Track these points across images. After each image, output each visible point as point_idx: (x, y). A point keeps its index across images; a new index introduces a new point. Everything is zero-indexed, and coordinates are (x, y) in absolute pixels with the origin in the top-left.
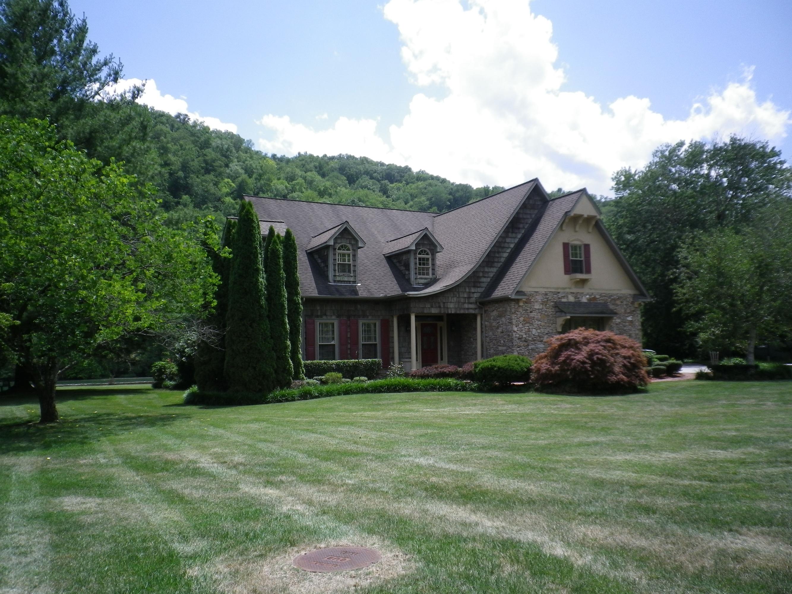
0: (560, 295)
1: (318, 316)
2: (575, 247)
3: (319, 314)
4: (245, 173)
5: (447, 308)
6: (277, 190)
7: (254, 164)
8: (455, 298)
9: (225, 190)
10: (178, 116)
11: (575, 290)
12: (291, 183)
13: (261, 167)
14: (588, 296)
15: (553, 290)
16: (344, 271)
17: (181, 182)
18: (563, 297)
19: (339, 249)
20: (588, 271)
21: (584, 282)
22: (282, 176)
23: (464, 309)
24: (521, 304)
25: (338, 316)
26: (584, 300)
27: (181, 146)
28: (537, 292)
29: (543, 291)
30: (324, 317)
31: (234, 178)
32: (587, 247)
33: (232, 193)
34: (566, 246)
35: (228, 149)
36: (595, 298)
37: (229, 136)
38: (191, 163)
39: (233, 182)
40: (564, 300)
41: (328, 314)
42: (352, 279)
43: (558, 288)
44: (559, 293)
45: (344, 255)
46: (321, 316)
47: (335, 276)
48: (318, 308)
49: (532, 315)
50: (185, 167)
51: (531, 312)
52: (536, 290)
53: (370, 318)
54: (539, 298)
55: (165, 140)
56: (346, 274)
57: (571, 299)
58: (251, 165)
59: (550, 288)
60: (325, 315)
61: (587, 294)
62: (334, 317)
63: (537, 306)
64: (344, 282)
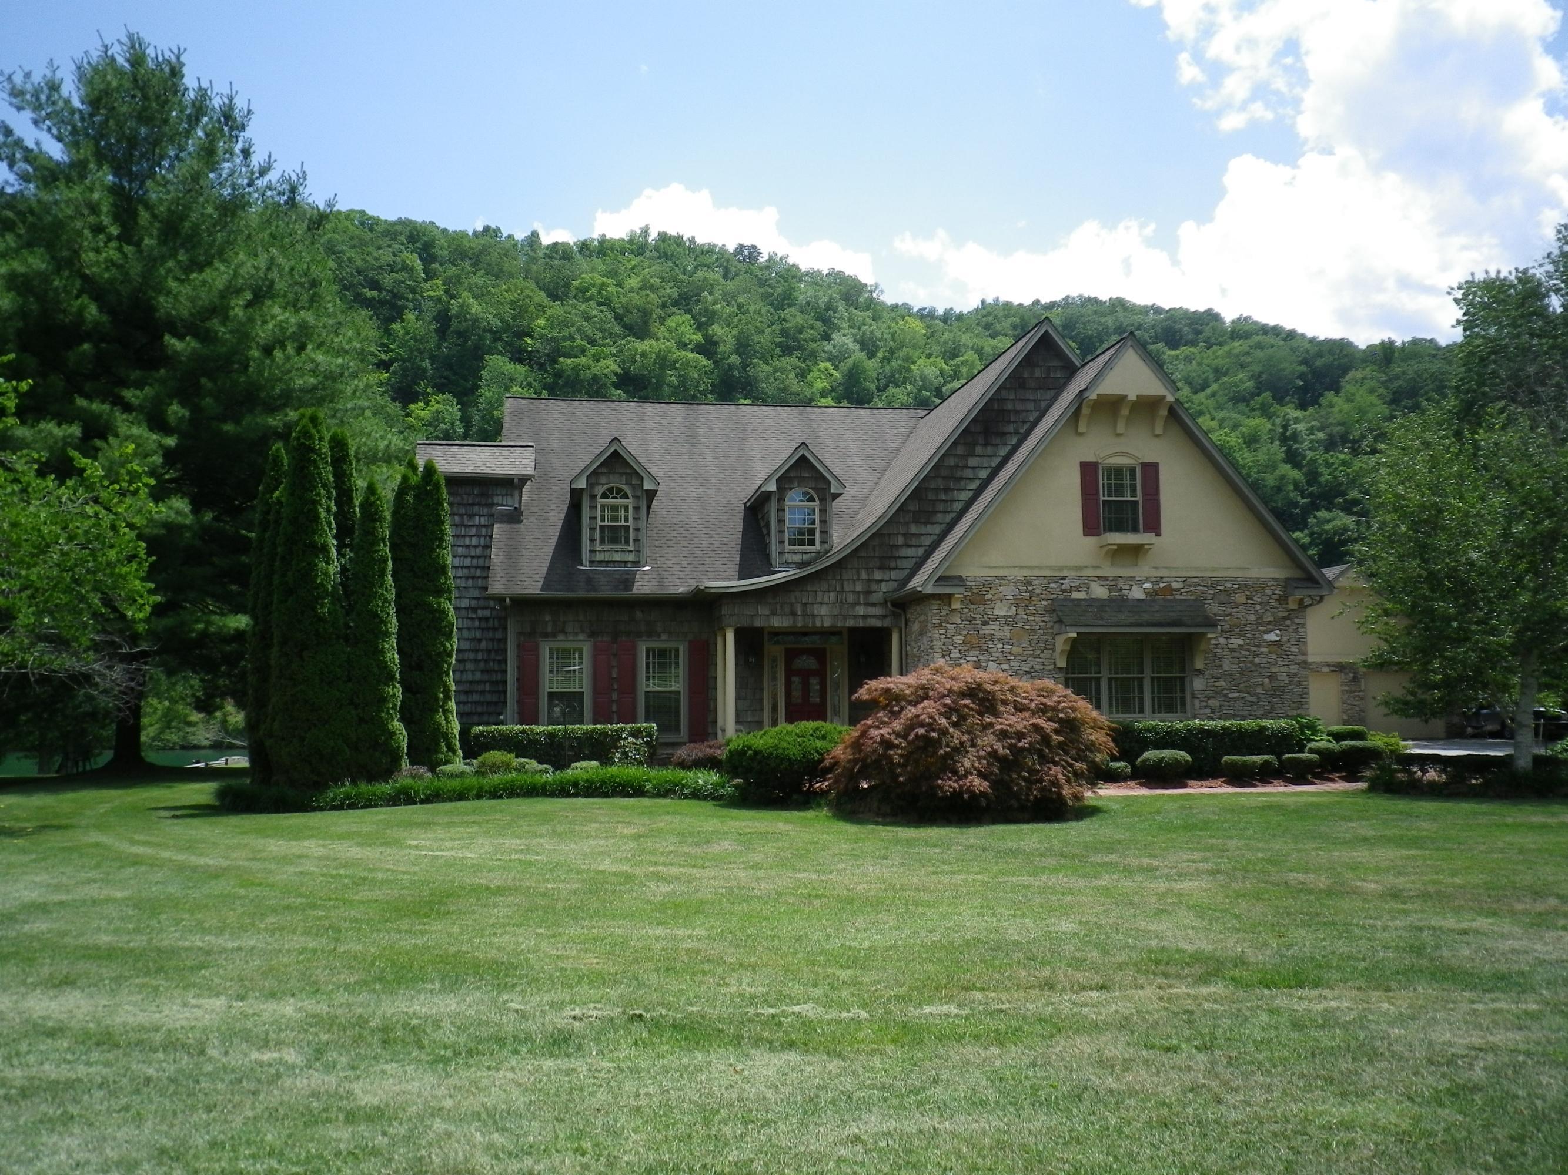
0: (1066, 585)
1: (546, 635)
2: (1117, 472)
3: (549, 629)
4: (862, 350)
5: (813, 616)
6: (923, 378)
7: (877, 330)
9: (820, 385)
10: (741, 248)
11: (1109, 571)
12: (951, 362)
13: (893, 335)
14: (1147, 586)
15: (1048, 573)
16: (614, 540)
17: (736, 373)
18: (1078, 588)
19: (604, 496)
20: (1154, 526)
21: (1136, 551)
22: (936, 348)
23: (855, 617)
24: (956, 605)
25: (592, 634)
26: (1137, 593)
27: (740, 307)
28: (1002, 578)
29: (1020, 574)
30: (561, 637)
31: (835, 360)
32: (1151, 470)
33: (833, 390)
34: (1088, 470)
35: (829, 307)
36: (1169, 589)
37: (838, 278)
38: (756, 338)
39: (836, 368)
40: (1075, 595)
41: (569, 629)
42: (631, 558)
43: (1061, 569)
44: (1063, 578)
45: (614, 508)
46: (554, 635)
47: (592, 551)
48: (547, 618)
49: (987, 630)
50: (743, 346)
51: (985, 623)
52: (1001, 573)
53: (664, 637)
54: (1009, 591)
55: (710, 298)
56: (617, 547)
57: (1100, 592)
58: (872, 332)
59: (1040, 568)
60: (563, 631)
61: (1147, 580)
62: (581, 637)
63: (1001, 610)
64: (612, 563)
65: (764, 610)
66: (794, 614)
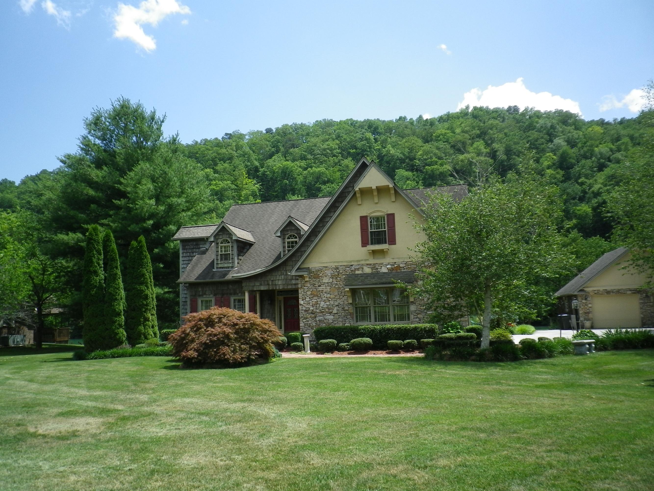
0: (353, 268)
1: (200, 296)
2: (378, 219)
3: (201, 294)
4: (568, 145)
5: (276, 285)
6: (601, 154)
7: (576, 134)
8: (283, 276)
9: (546, 163)
10: (510, 108)
11: (372, 261)
12: (615, 144)
13: (584, 135)
14: (388, 266)
15: (345, 264)
16: (226, 259)
17: (506, 163)
18: (358, 269)
19: (222, 243)
20: (393, 241)
21: (382, 252)
22: (608, 138)
24: (307, 279)
25: (215, 295)
26: (384, 270)
27: (506, 134)
28: (326, 267)
29: (334, 265)
30: (205, 296)
31: (554, 151)
32: (391, 217)
33: (554, 164)
34: (363, 219)
35: (552, 127)
36: (399, 267)
37: (559, 113)
38: (514, 147)
39: (555, 154)
40: (357, 272)
41: (207, 293)
42: (231, 265)
43: (351, 262)
44: (352, 266)
45: (225, 247)
46: (202, 295)
47: (217, 264)
48: (200, 289)
49: (320, 289)
50: (508, 152)
51: (319, 286)
52: (326, 265)
53: (239, 295)
54: (329, 272)
55: (492, 132)
56: (226, 261)
57: (367, 270)
58: (573, 136)
59: (342, 262)
60: (205, 294)
61: (388, 264)
62: (211, 296)
63: (326, 280)
64: (223, 268)
65: (257, 284)
66: (268, 285)
